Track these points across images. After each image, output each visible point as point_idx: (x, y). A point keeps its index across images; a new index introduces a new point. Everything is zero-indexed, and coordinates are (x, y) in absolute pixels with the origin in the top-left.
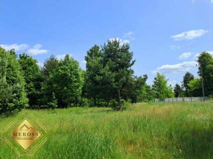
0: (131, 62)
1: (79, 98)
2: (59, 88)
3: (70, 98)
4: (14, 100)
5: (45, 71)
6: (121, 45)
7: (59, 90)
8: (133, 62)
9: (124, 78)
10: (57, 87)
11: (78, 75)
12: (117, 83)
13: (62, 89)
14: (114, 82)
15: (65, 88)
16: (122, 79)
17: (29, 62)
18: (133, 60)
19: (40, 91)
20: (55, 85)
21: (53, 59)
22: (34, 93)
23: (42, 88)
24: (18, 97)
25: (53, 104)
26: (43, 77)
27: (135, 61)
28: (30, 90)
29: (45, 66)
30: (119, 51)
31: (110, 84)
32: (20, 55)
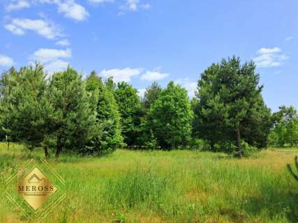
0: (257, 89)
1: (189, 138)
2: (160, 124)
3: (175, 137)
4: (108, 138)
5: (146, 102)
6: (242, 64)
7: (161, 126)
8: (260, 89)
9: (244, 112)
10: (157, 124)
11: (185, 107)
12: (232, 119)
13: (165, 125)
14: (229, 118)
15: (168, 124)
16: (239, 114)
17: (128, 92)
18: (259, 85)
19: (140, 127)
20: (155, 121)
21: (155, 87)
22: (133, 131)
23: (141, 124)
24: (112, 134)
25: (151, 144)
26: (143, 110)
27: (262, 87)
28: (129, 127)
29: (145, 96)
30: (239, 73)
31: (222, 121)
32: (119, 84)
